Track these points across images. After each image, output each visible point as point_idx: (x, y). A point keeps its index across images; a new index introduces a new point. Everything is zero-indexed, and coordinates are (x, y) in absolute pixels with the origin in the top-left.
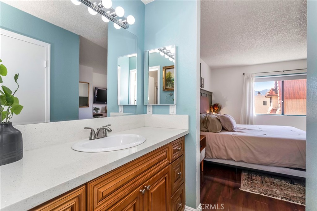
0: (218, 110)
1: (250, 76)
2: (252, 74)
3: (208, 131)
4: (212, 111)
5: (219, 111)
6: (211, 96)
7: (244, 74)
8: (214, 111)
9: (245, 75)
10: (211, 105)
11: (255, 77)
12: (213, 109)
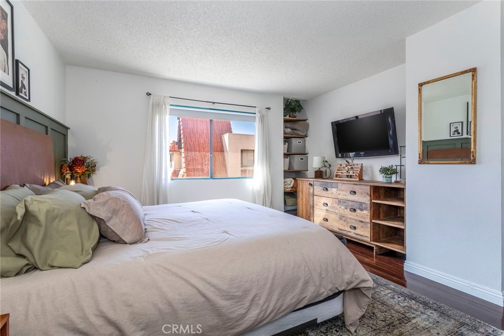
0: (87, 173)
1: (162, 101)
2: (165, 97)
3: (32, 268)
4: (68, 176)
5: (89, 176)
6: (65, 136)
7: (149, 94)
8: (72, 178)
9: (151, 96)
10: (65, 161)
11: (171, 105)
12: (71, 170)
